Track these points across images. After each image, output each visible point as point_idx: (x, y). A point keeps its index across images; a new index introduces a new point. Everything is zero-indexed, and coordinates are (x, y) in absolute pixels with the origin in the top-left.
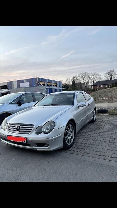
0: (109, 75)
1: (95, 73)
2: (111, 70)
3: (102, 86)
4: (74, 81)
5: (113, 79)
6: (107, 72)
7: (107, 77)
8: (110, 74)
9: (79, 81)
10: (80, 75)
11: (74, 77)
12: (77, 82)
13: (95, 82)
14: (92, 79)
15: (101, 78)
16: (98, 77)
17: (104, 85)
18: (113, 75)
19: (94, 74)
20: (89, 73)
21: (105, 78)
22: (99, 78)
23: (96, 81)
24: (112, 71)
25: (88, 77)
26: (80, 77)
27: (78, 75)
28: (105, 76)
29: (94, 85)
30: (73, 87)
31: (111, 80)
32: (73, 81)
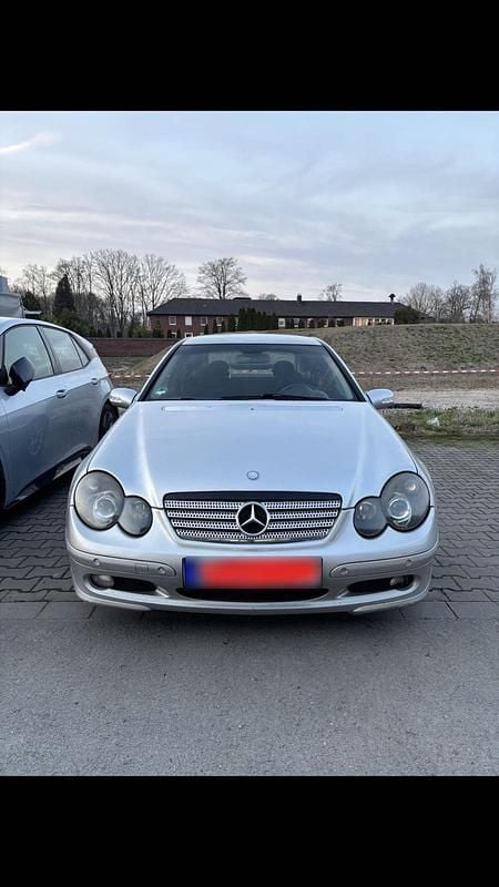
0: (213, 280)
1: (161, 260)
2: (222, 259)
3: (189, 321)
4: (64, 284)
5: (230, 296)
6: (210, 264)
7: (207, 287)
8: (219, 271)
9: (88, 287)
10: (93, 257)
11: (65, 266)
12: (81, 291)
13: (161, 300)
14: (147, 286)
15: (181, 286)
16: (172, 282)
17: (196, 318)
18: (228, 278)
19: (158, 266)
20: (135, 259)
21: (201, 288)
22: (174, 285)
23: (162, 298)
24: (225, 263)
25: (130, 273)
26: (96, 268)
27: (83, 259)
28: (200, 281)
29: (158, 314)
30: (65, 309)
31: (223, 301)
32: (60, 284)
